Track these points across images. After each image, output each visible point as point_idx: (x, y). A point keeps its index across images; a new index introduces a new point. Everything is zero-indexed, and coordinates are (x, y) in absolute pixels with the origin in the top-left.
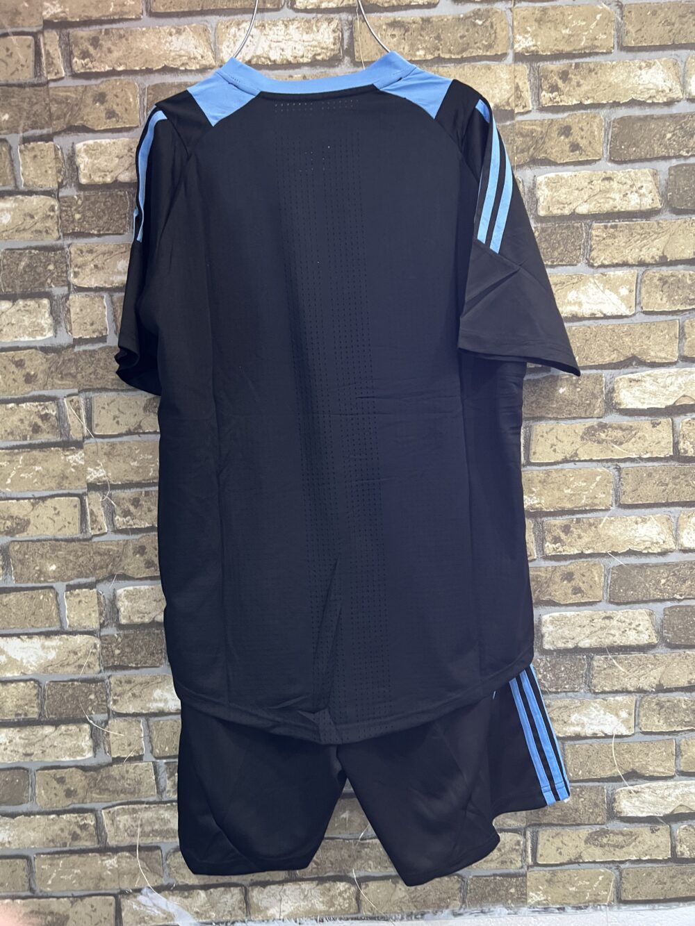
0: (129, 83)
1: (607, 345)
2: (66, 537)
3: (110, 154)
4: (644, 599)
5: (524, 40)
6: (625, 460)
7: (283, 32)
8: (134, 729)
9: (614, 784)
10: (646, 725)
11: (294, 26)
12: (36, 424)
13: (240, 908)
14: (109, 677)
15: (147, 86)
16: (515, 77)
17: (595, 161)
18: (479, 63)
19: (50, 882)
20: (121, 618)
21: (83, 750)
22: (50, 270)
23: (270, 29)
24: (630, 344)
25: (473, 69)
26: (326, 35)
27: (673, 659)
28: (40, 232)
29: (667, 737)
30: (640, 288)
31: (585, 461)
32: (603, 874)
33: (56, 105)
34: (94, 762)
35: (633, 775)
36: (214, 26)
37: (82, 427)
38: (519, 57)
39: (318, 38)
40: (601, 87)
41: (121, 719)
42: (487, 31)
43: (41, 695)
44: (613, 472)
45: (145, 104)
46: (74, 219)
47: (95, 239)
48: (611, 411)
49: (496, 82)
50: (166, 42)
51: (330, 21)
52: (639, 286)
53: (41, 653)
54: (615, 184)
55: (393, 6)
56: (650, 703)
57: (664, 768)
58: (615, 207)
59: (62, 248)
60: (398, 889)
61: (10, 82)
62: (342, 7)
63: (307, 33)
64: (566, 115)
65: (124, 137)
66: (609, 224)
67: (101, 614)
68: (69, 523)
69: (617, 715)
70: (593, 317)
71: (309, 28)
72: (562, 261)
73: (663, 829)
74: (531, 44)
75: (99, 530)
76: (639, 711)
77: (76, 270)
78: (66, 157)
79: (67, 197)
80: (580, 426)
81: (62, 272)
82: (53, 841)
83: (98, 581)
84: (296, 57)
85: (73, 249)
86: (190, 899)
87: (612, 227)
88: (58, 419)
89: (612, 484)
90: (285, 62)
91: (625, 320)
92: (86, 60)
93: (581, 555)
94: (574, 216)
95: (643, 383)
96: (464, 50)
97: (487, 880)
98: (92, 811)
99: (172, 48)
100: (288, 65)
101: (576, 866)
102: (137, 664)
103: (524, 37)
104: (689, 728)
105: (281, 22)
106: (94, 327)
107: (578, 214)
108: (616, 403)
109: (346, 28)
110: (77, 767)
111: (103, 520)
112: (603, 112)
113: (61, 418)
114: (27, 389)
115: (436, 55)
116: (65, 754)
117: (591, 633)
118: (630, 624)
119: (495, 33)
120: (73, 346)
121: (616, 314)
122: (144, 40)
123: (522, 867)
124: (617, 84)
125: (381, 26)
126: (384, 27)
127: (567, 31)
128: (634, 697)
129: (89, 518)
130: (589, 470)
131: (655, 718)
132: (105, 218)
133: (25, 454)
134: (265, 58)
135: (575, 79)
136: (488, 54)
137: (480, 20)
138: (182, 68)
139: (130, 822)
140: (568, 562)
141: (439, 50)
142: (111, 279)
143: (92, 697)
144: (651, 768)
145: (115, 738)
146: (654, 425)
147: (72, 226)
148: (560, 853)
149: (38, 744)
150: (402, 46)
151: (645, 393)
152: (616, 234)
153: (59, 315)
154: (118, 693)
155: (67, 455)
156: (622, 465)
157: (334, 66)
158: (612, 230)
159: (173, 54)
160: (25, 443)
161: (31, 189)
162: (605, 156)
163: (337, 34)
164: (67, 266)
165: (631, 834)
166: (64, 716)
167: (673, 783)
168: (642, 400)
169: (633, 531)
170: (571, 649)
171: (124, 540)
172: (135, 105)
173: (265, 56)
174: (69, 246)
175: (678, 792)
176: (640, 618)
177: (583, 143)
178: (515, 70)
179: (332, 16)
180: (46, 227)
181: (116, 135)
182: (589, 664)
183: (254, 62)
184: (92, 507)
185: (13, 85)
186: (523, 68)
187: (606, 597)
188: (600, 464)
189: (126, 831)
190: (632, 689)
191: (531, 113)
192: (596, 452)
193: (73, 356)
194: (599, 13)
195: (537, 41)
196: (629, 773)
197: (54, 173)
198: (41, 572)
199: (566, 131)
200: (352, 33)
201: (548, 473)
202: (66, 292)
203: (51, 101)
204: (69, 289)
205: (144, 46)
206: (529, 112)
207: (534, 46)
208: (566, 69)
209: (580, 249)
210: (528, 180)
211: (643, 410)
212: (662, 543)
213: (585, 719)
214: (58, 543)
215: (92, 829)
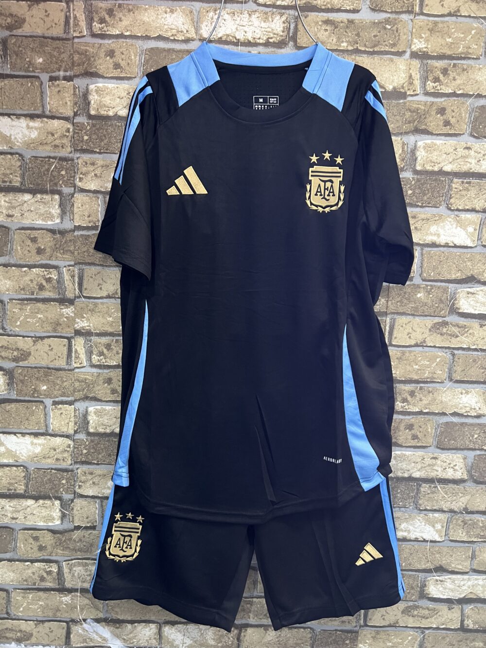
0: (132, 45)
1: (454, 266)
2: (56, 367)
3: (114, 95)
4: (462, 447)
5: (419, 43)
6: (458, 349)
7: (247, 19)
8: (91, 507)
9: (426, 574)
10: (453, 535)
11: (256, 16)
12: (41, 284)
13: (155, 638)
14: (77, 469)
15: (145, 48)
16: (410, 69)
17: (460, 135)
18: (385, 56)
19: (21, 609)
20: (90, 427)
21: (54, 519)
22: (62, 175)
23: (238, 16)
24: (471, 267)
25: (381, 60)
26: (278, 24)
27: (477, 491)
28: (58, 146)
29: (467, 545)
30: (482, 228)
31: (430, 347)
32: (412, 635)
33: (78, 56)
34: (61, 528)
35: (441, 569)
36: (198, 9)
37: (75, 289)
38: (414, 55)
39: (272, 26)
40: (470, 83)
41: (84, 499)
42: (393, 33)
43: (27, 477)
44: (449, 356)
45: (143, 62)
46: (83, 139)
47: (97, 156)
48: (452, 313)
49: (396, 71)
50: (162, 18)
51: (282, 15)
52: (481, 226)
53: (30, 447)
54: (472, 153)
55: (328, 9)
56: (457, 520)
57: (462, 566)
58: (471, 169)
59: (72, 160)
60: (267, 634)
61: (46, 35)
62: (292, 6)
63: (264, 22)
64: (443, 99)
65: (125, 83)
66: (465, 181)
67: (76, 424)
68: (59, 357)
69: (433, 526)
70: (447, 246)
71: (266, 18)
72: (429, 203)
73: (457, 608)
74: (424, 46)
75: (80, 364)
76: (449, 526)
77: (81, 176)
78: (81, 94)
79: (79, 123)
80: (429, 322)
81: (71, 177)
82: (26, 580)
83: (76, 400)
84: (254, 38)
85: (80, 161)
86: (120, 629)
87: (467, 183)
88: (58, 282)
89: (447, 365)
90: (246, 41)
91: (469, 250)
92: (102, 25)
93: (420, 413)
94: (441, 172)
95: (477, 296)
96: (375, 46)
97: (330, 633)
98: (56, 562)
99: (166, 23)
100: (248, 44)
101: (393, 628)
102: (98, 461)
103: (419, 41)
104: (482, 540)
105: (246, 12)
106: (90, 218)
107: (444, 171)
108: (457, 308)
109: (293, 21)
110: (48, 530)
111: (83, 357)
112: (470, 100)
113: (60, 281)
114: (38, 259)
115: (355, 47)
116: (41, 520)
117: (422, 467)
118: (450, 464)
119: (399, 35)
120: (74, 231)
121: (463, 245)
122: (146, 14)
123: (356, 626)
124: (481, 81)
125: (317, 23)
126: (320, 23)
127: (450, 40)
128: (447, 515)
129: (73, 355)
130: (433, 353)
131: (460, 531)
132: (105, 141)
133: (32, 305)
134: (233, 37)
135: (452, 74)
136: (392, 50)
137: (389, 25)
138: (172, 38)
139: (83, 572)
140: (411, 417)
141: (357, 44)
142: (106, 185)
143: (64, 482)
144: (453, 565)
145: (77, 513)
146: (481, 326)
147: (81, 144)
148: (384, 619)
149: (22, 511)
150: (332, 38)
151: (477, 302)
152: (469, 188)
153: (66, 207)
154: (82, 481)
155: (62, 309)
156: (456, 352)
157: (281, 48)
158: (467, 185)
159: (166, 27)
160: (33, 297)
161: (54, 114)
162: (468, 132)
163: (286, 25)
164: (75, 173)
165: (434, 610)
166: (42, 493)
167: (467, 577)
168: (475, 308)
169: (459, 399)
170: (406, 478)
171: (97, 373)
172: (135, 61)
173: (232, 35)
174: (78, 158)
175: (470, 583)
176: (457, 460)
177: (453, 121)
178: (410, 64)
179: (283, 11)
180: (62, 143)
181: (119, 82)
182: (418, 489)
183: (224, 39)
184: (76, 347)
185: (48, 38)
186: (416, 63)
187: (435, 443)
188: (440, 349)
189: (79, 578)
190: (446, 509)
191: (419, 96)
192: (439, 341)
193: (73, 238)
194: (473, 29)
195: (428, 44)
196: (437, 567)
197: (72, 105)
198: (35, 390)
199: (442, 111)
200: (296, 25)
201: (403, 353)
202: (72, 192)
203: (74, 52)
204: (75, 189)
205: (146, 19)
206: (417, 95)
207: (425, 48)
208: (446, 67)
209: (443, 196)
210: (412, 144)
211: (475, 314)
212: (478, 409)
213: (411, 528)
214: (49, 371)
215: (55, 574)
